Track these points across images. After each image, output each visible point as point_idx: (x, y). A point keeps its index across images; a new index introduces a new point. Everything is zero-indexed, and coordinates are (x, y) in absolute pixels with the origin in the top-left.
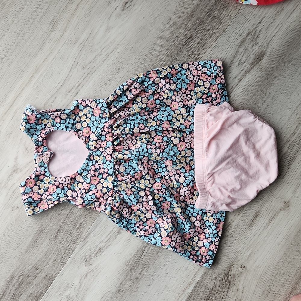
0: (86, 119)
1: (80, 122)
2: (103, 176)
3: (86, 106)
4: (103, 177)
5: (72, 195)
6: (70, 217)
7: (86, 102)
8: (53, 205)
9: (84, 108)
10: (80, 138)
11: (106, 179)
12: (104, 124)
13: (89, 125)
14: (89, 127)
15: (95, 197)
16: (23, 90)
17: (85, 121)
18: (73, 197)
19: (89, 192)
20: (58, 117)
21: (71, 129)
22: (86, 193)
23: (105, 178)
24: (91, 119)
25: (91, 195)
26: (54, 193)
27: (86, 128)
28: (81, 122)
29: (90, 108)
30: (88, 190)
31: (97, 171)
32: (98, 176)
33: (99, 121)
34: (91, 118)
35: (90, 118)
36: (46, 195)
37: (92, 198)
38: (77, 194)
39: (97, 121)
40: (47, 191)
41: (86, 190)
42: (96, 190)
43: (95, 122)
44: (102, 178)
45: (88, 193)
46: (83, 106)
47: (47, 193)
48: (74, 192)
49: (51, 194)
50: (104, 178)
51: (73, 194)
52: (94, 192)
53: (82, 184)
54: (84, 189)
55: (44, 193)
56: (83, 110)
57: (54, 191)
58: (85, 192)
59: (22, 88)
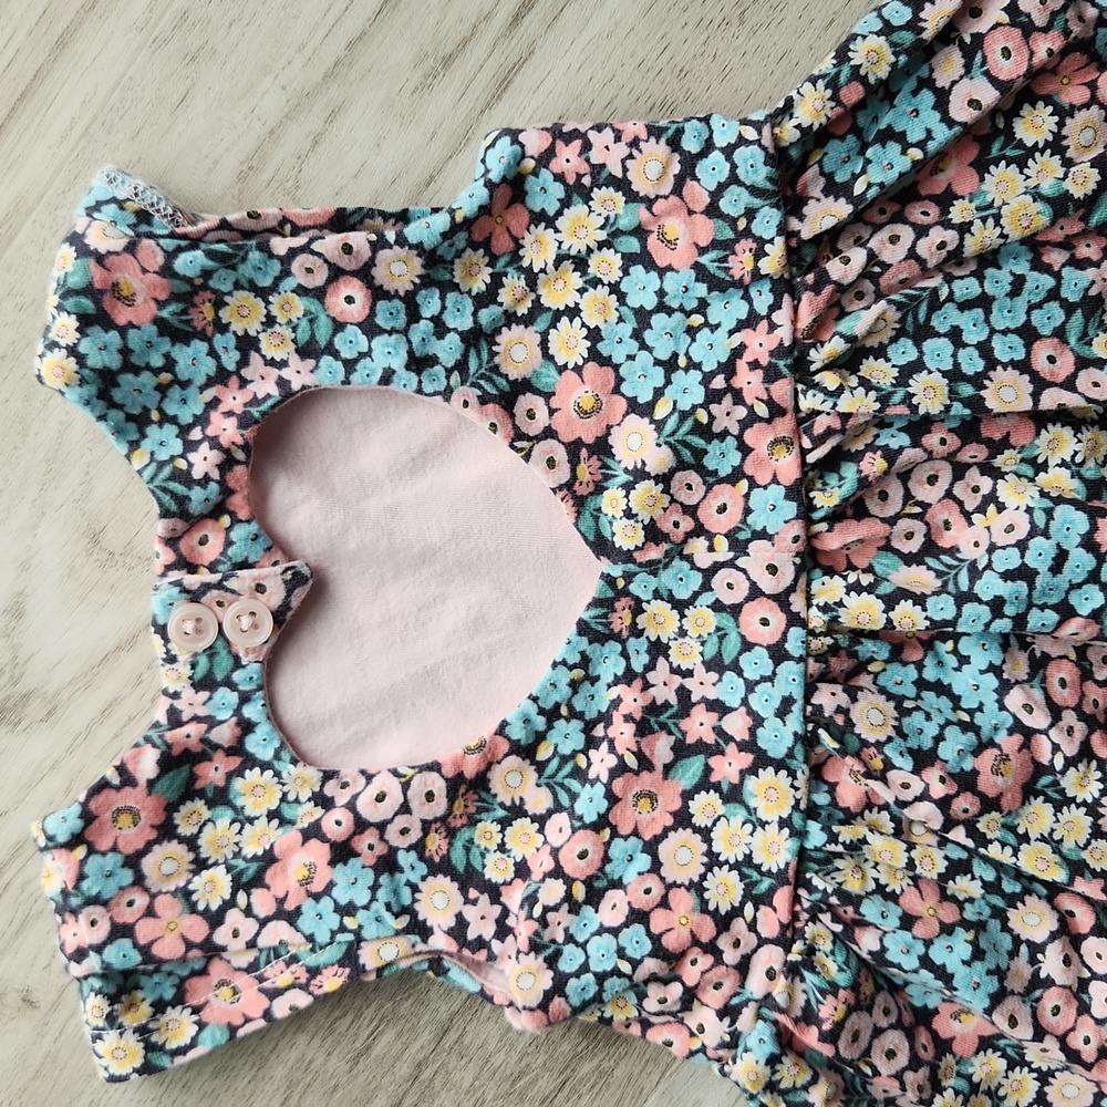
0: (582, 291)
1: (528, 320)
2: (708, 770)
3: (587, 181)
4: (714, 778)
5: (459, 916)
6: (437, 1084)
7: (587, 146)
8: (302, 1000)
9: (566, 203)
10: (527, 458)
11: (733, 795)
12: (737, 339)
13: (604, 348)
14: (605, 361)
15: (648, 946)
16: (62, 44)
17: (573, 312)
18: (471, 935)
19: (594, 898)
20: (354, 274)
21: (455, 377)
22: (575, 908)
23: (725, 787)
24: (622, 298)
25: (615, 932)
26: (317, 897)
27: (578, 369)
28: (542, 322)
29: (619, 197)
30: (588, 882)
31: (664, 727)
32: (668, 768)
33: (688, 314)
34: (623, 287)
35: (614, 288)
36: (248, 912)
37: (621, 953)
38: (497, 910)
39: (678, 316)
40: (258, 881)
41: (569, 881)
42: (652, 882)
43: (659, 320)
44: (705, 783)
45: (588, 910)
46: (559, 178)
47: (262, 902)
48: (473, 893)
49: (290, 906)
50: (717, 787)
51: (470, 913)
52: (642, 902)
53: (541, 830)
54: (557, 872)
55: (230, 904)
56: (559, 213)
57: (317, 886)
58: (569, 897)
59: (59, 28)
